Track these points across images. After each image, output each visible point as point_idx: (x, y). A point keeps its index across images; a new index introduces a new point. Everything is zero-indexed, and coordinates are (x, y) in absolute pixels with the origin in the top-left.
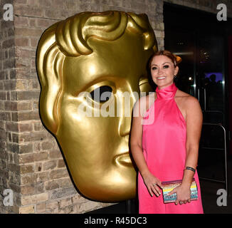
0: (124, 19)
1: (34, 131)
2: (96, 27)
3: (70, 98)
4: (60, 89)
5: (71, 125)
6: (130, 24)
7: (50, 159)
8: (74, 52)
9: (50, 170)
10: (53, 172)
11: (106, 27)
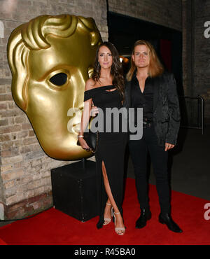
0: (74, 21)
1: (8, 109)
2: (52, 26)
3: (35, 82)
4: (27, 76)
5: (37, 103)
6: (80, 25)
7: (22, 130)
8: (36, 46)
9: (23, 139)
10: (25, 140)
11: (61, 27)
